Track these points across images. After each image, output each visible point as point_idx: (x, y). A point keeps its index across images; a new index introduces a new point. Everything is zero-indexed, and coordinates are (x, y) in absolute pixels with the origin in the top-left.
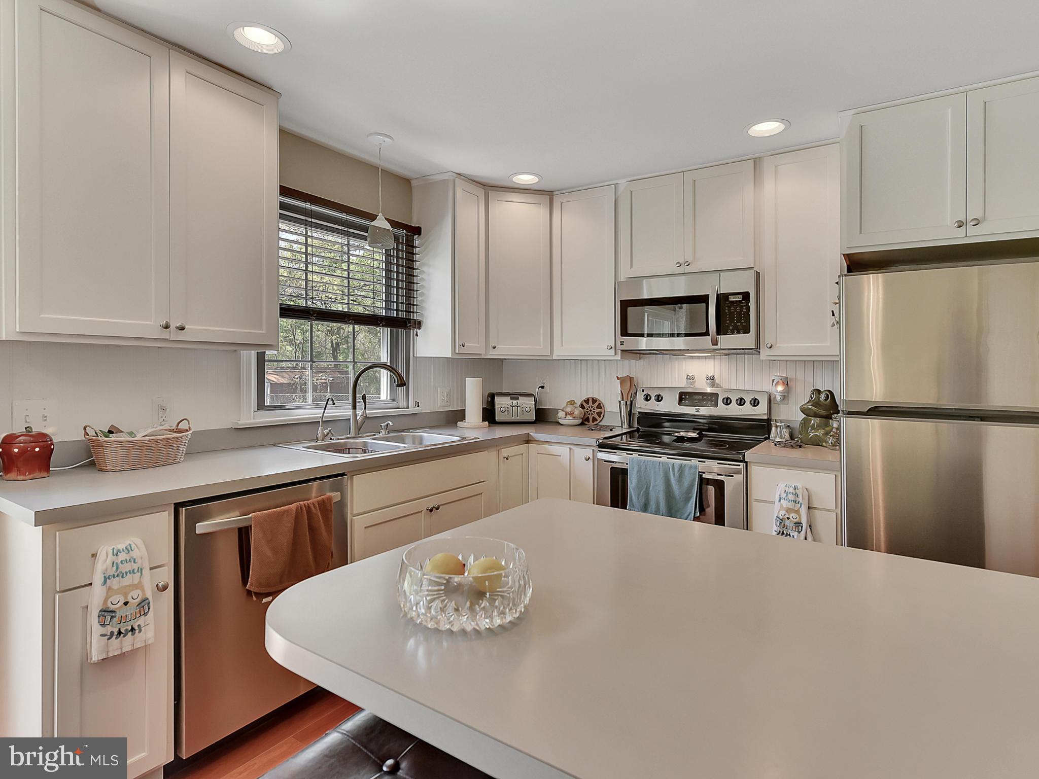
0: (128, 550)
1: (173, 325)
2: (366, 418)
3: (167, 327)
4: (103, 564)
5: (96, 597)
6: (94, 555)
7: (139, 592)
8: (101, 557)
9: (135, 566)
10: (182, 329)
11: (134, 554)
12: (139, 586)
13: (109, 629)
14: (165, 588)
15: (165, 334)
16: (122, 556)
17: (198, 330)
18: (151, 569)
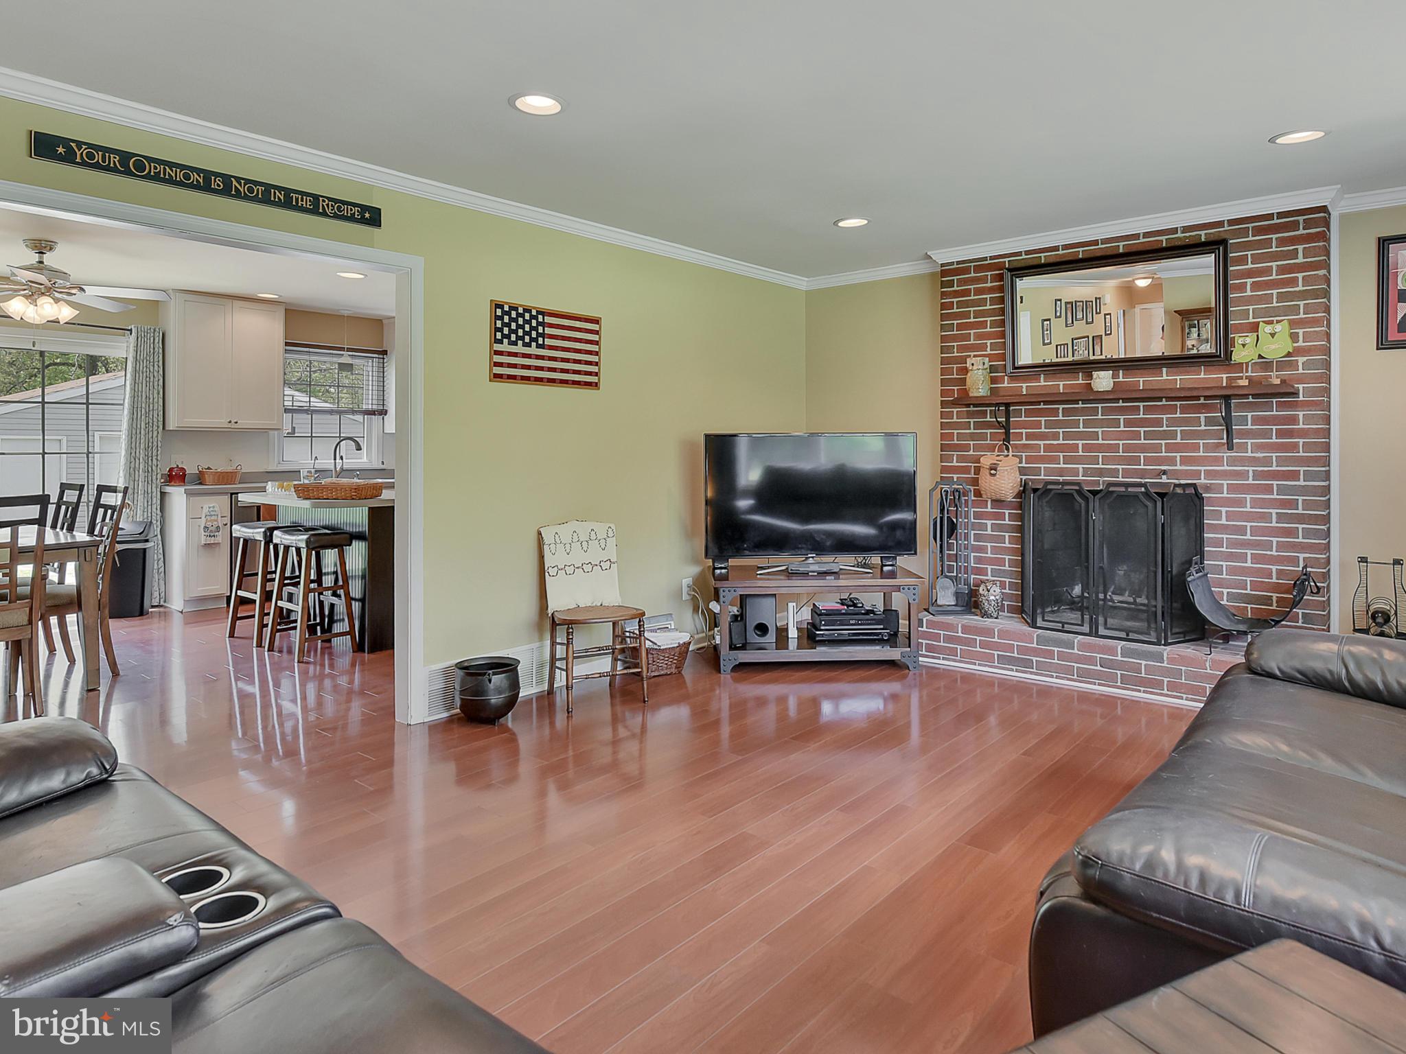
0: (214, 507)
1: (233, 422)
2: (342, 470)
3: (230, 422)
4: (205, 510)
5: (202, 522)
6: (202, 508)
7: (216, 523)
8: (204, 508)
9: (216, 513)
10: (236, 423)
11: (216, 509)
12: (216, 521)
13: (206, 534)
14: (226, 525)
15: (229, 425)
16: (211, 509)
17: (245, 423)
18: (222, 517)
